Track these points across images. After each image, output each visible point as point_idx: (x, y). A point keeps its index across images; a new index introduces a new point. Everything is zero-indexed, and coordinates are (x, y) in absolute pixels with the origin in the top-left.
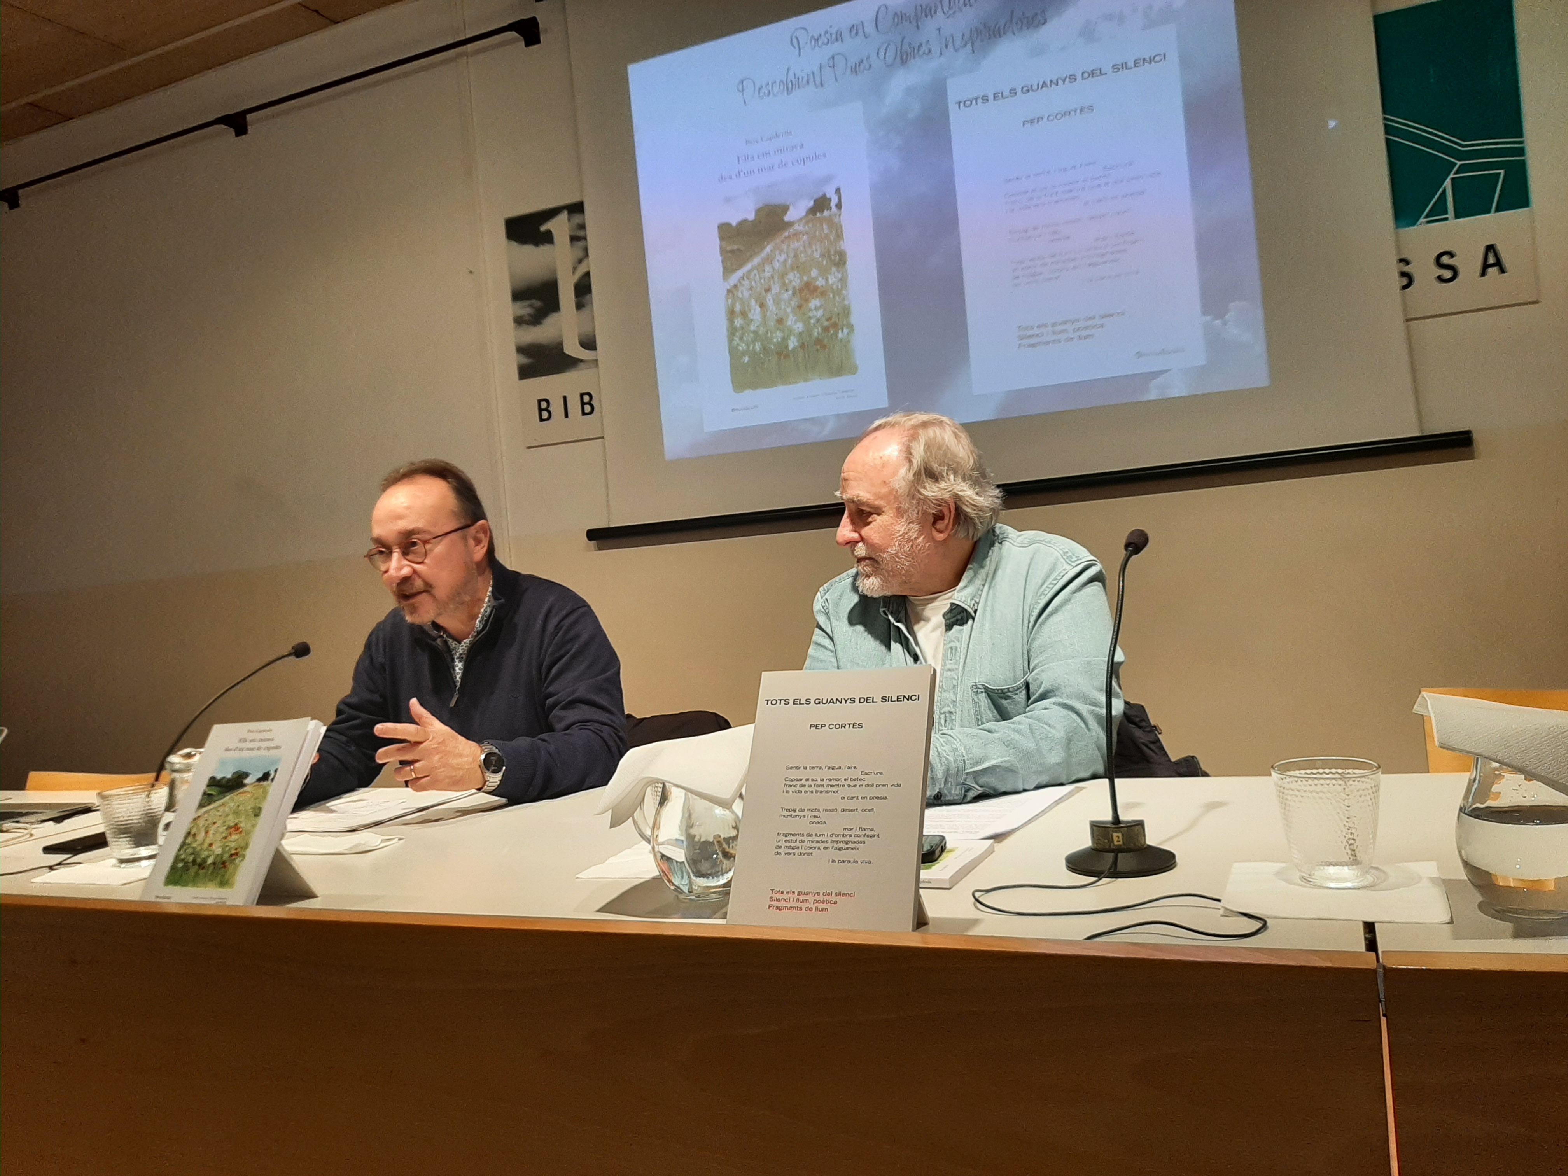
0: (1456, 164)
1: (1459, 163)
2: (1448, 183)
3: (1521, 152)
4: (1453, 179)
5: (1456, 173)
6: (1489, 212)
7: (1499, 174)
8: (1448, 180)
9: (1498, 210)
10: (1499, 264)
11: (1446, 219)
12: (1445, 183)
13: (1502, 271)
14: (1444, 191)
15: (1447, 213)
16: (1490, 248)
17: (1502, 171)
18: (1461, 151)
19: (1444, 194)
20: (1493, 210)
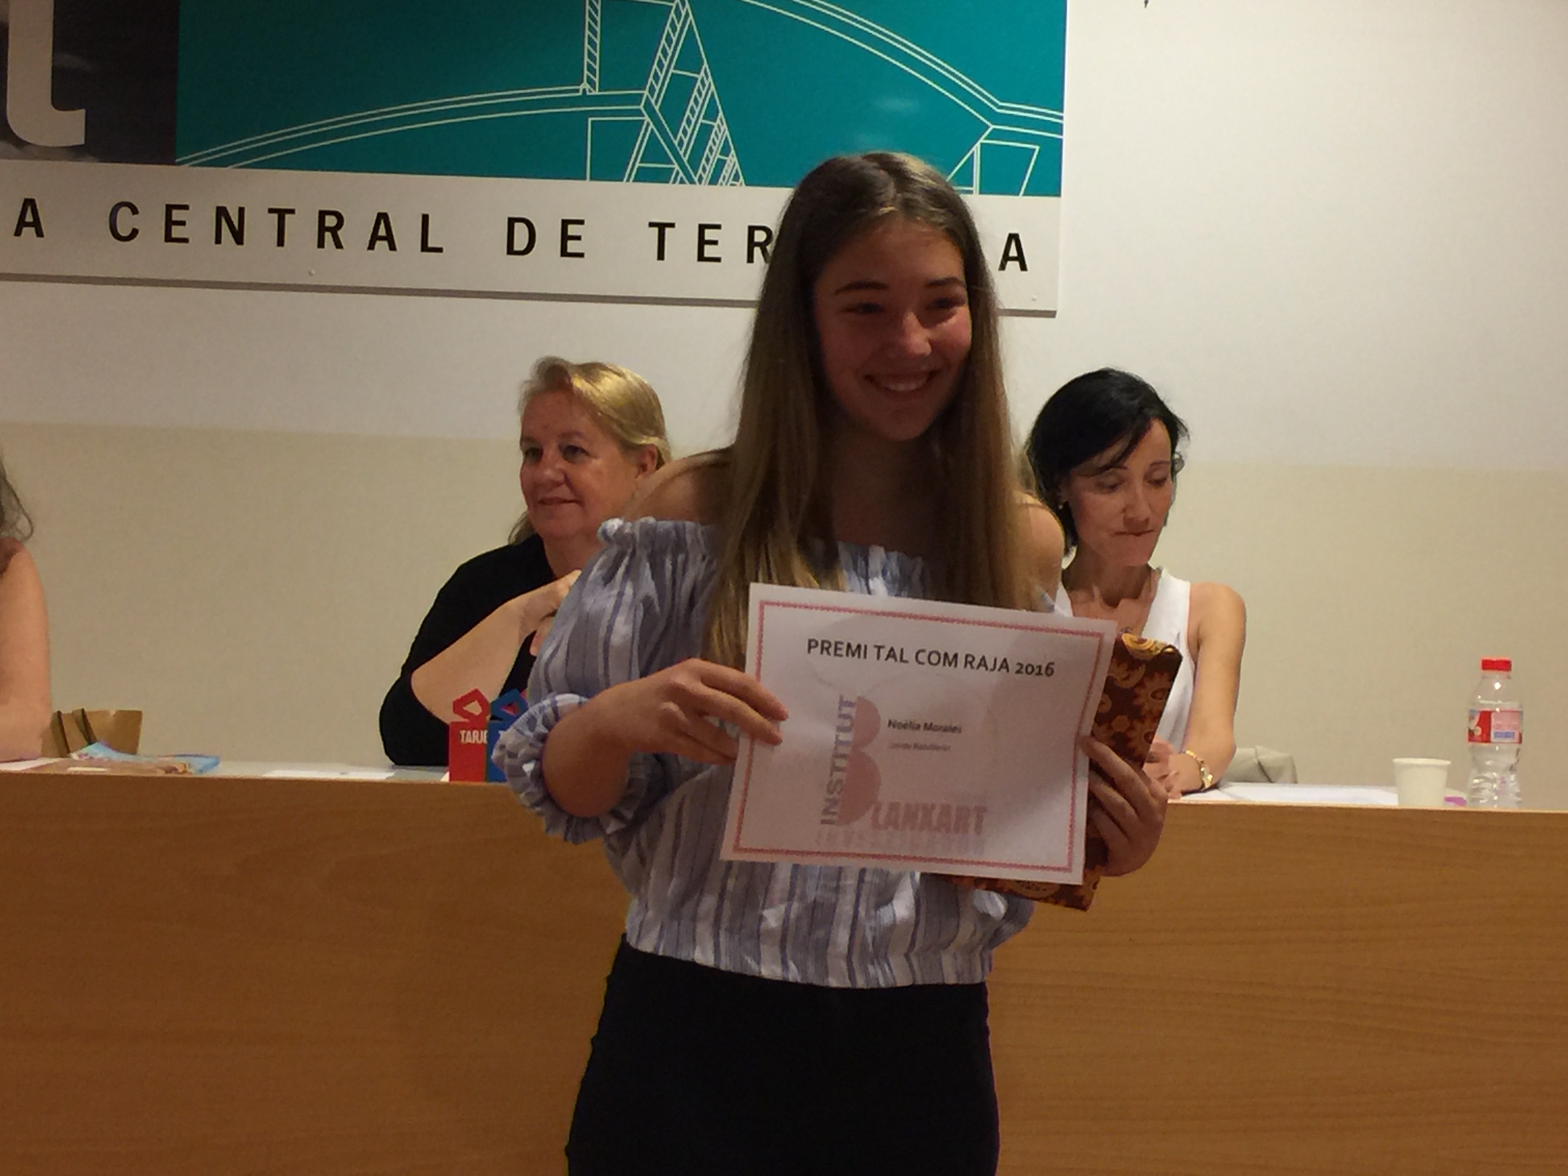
0: (988, 127)
1: (992, 127)
2: (976, 149)
3: (1059, 129)
4: (982, 144)
5: (986, 138)
6: (1018, 194)
7: (1034, 150)
8: (978, 145)
9: (1025, 195)
10: (1020, 258)
11: (971, 192)
12: (974, 149)
13: (1023, 267)
14: (972, 155)
15: (971, 185)
16: (1014, 238)
17: (1037, 148)
18: (996, 113)
19: (971, 160)
20: (1022, 192)
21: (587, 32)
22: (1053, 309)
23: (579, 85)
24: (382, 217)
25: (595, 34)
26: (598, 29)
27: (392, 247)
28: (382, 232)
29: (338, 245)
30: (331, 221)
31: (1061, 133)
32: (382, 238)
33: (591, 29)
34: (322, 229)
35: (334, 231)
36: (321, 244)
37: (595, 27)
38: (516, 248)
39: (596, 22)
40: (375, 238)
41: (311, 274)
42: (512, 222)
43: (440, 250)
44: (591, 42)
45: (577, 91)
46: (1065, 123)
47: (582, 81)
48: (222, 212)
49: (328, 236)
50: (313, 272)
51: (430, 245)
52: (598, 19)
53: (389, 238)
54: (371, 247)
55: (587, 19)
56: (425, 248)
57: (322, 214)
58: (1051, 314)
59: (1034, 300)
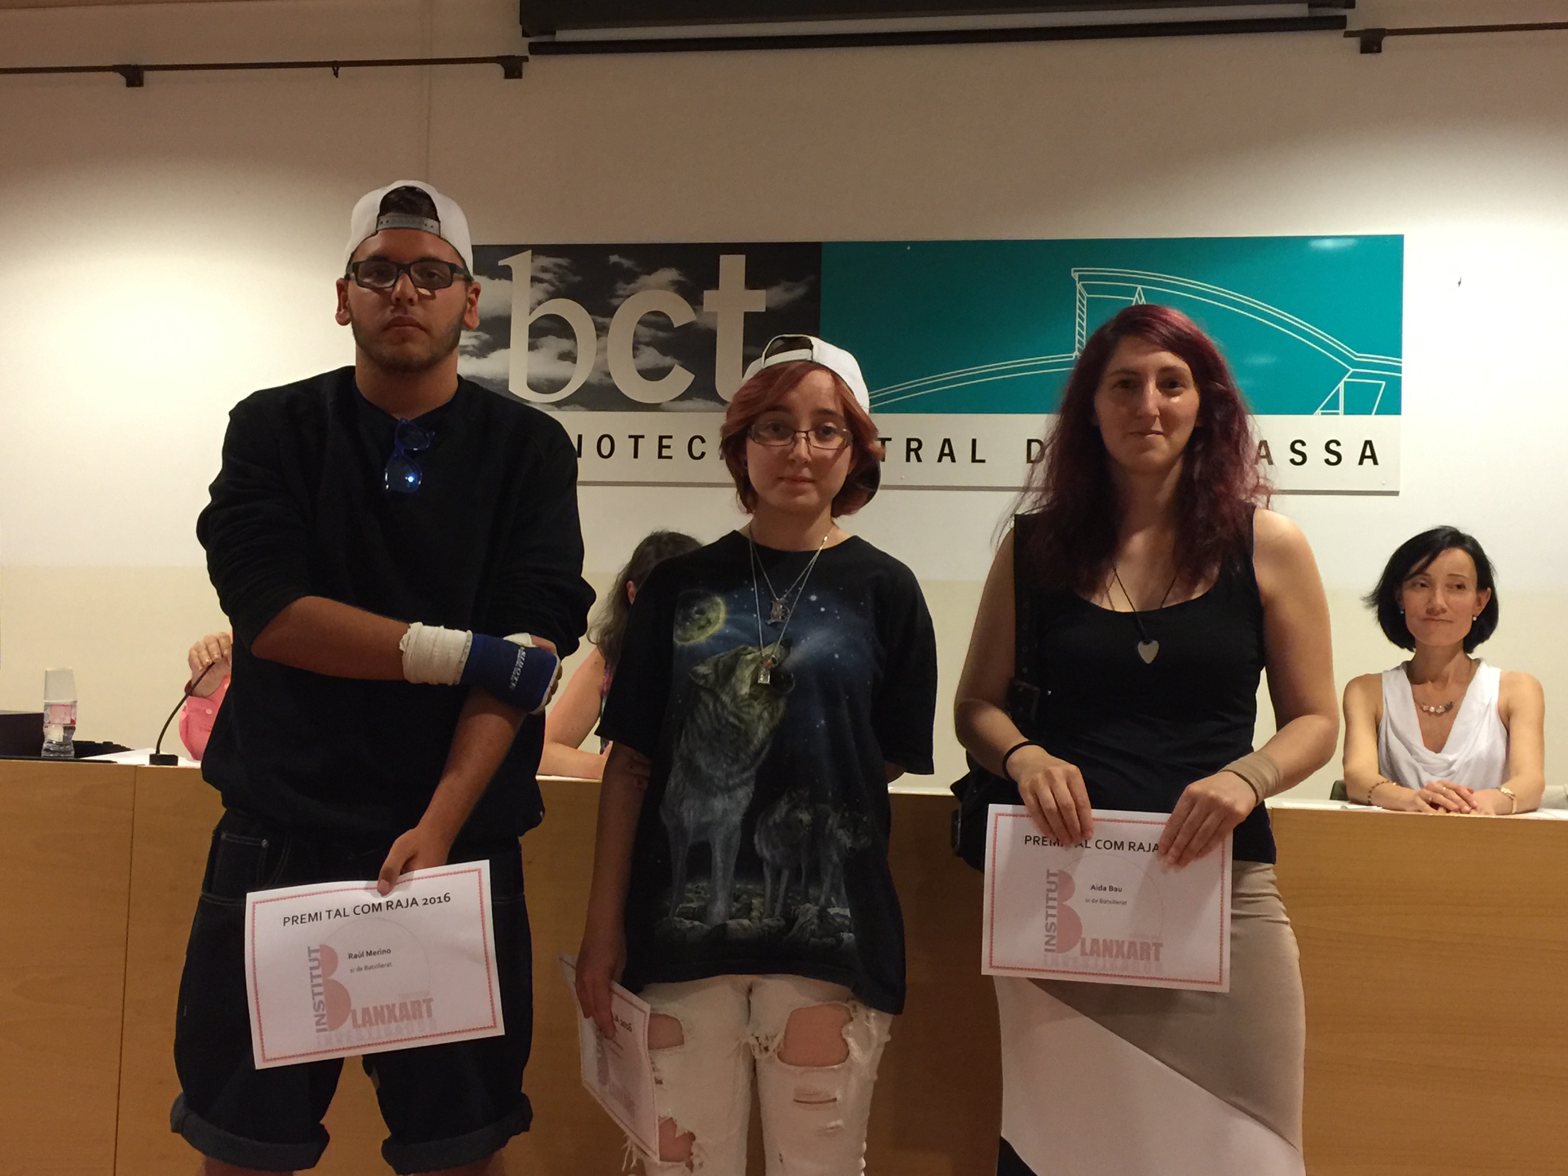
0: (1349, 370)
2: (1341, 385)
3: (1399, 370)
4: (1345, 382)
5: (1349, 377)
6: (1370, 414)
7: (1382, 384)
8: (1342, 383)
9: (1376, 414)
10: (1373, 457)
11: (1338, 414)
12: (1339, 385)
13: (1376, 463)
14: (1338, 390)
16: (1368, 443)
17: (1384, 383)
18: (1353, 359)
19: (1337, 394)
20: (1374, 412)
21: (1078, 319)
22: (1398, 490)
23: (1073, 353)
24: (947, 441)
25: (1083, 320)
26: (1085, 317)
27: (953, 460)
28: (947, 451)
29: (919, 460)
30: (914, 445)
31: (1400, 373)
32: (946, 455)
33: (1080, 317)
34: (909, 450)
35: (916, 451)
36: (908, 460)
37: (1083, 316)
38: (1033, 459)
39: (1083, 312)
40: (942, 455)
41: (901, 478)
42: (1030, 442)
43: (983, 461)
44: (1081, 326)
45: (1072, 357)
46: (1403, 365)
47: (1075, 351)
49: (912, 454)
50: (903, 477)
51: (977, 458)
52: (1085, 310)
53: (951, 454)
54: (940, 460)
55: (1078, 311)
56: (974, 460)
57: (909, 441)
58: (1396, 493)
59: (1383, 484)
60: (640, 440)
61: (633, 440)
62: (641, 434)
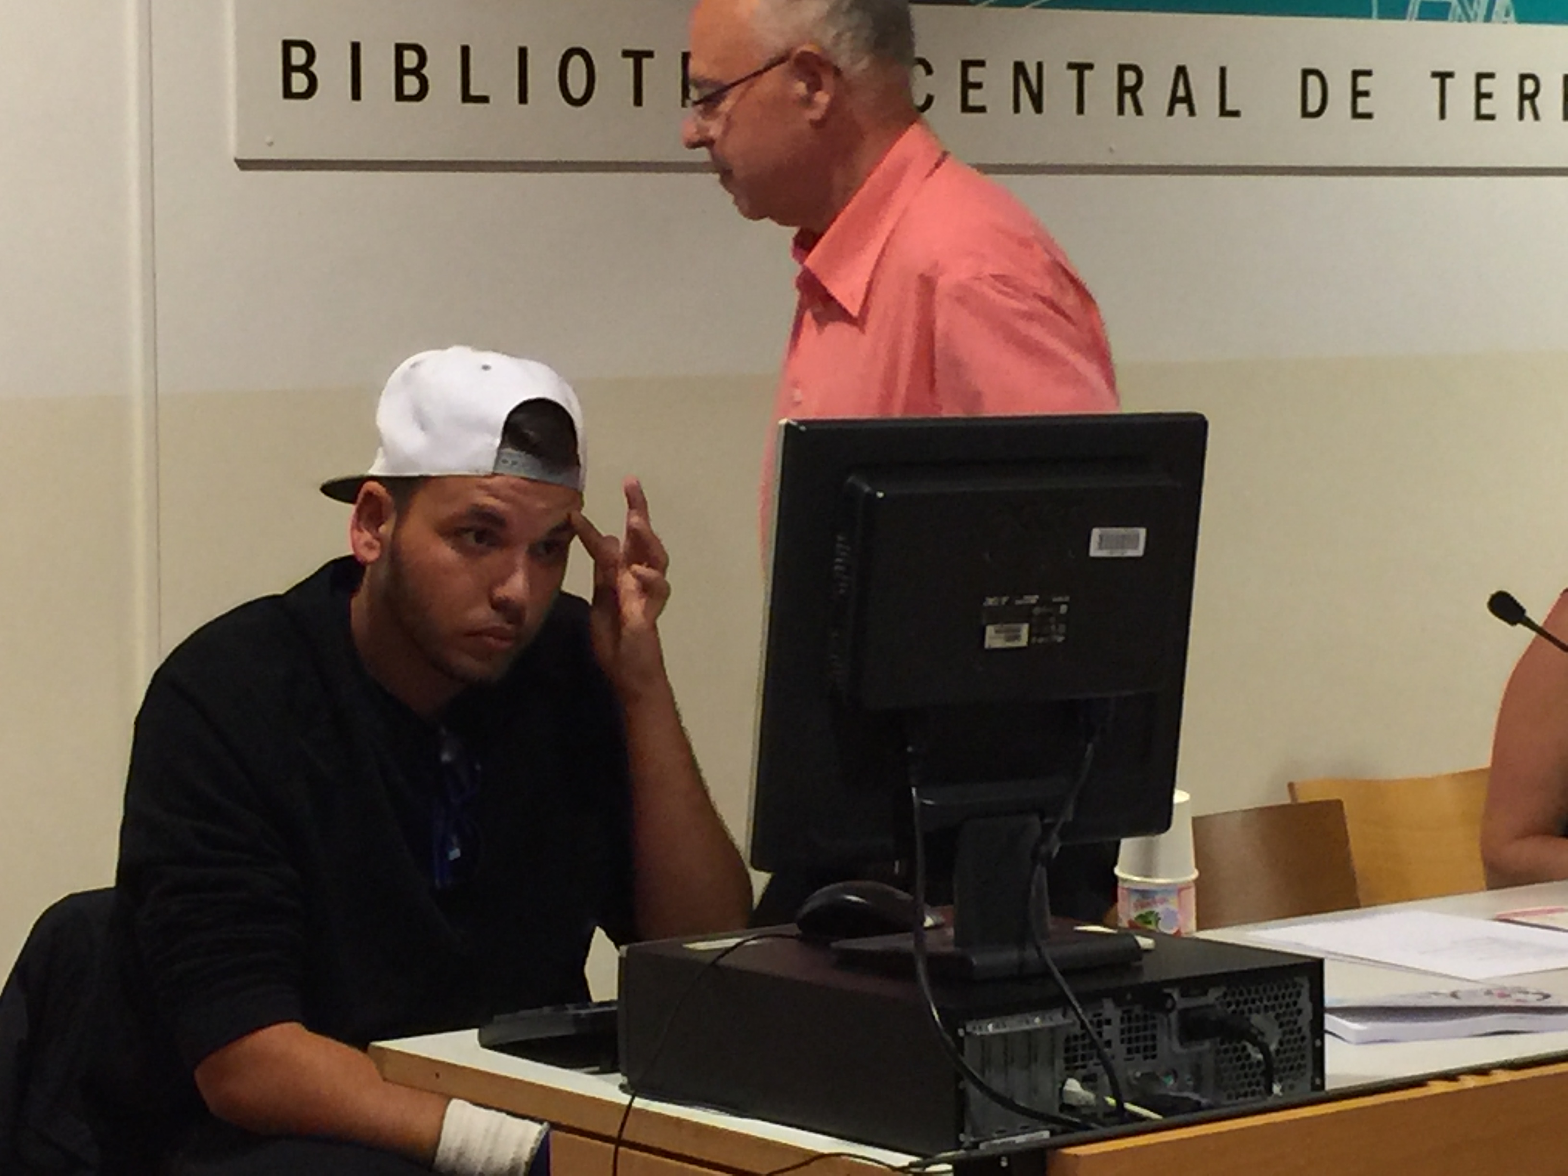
24: (1182, 71)
27: (1192, 111)
28: (1181, 92)
29: (1139, 110)
30: (1130, 78)
32: (1182, 100)
34: (1122, 90)
35: (1134, 90)
36: (1121, 110)
38: (1310, 109)
40: (1174, 100)
41: (1111, 150)
42: (1306, 73)
43: (1238, 114)
48: (1020, 68)
49: (1128, 98)
50: (1115, 146)
51: (1229, 107)
53: (1188, 99)
54: (1171, 112)
56: (1223, 111)
57: (1122, 69)
60: (645, 61)
61: (630, 61)
62: (646, 48)
